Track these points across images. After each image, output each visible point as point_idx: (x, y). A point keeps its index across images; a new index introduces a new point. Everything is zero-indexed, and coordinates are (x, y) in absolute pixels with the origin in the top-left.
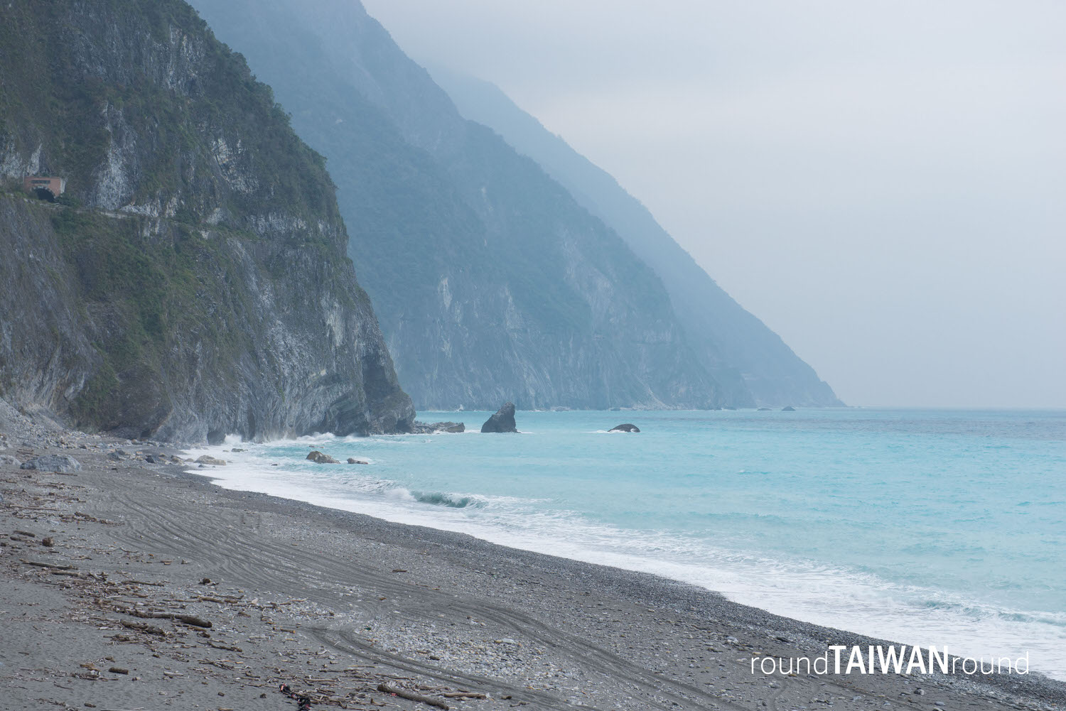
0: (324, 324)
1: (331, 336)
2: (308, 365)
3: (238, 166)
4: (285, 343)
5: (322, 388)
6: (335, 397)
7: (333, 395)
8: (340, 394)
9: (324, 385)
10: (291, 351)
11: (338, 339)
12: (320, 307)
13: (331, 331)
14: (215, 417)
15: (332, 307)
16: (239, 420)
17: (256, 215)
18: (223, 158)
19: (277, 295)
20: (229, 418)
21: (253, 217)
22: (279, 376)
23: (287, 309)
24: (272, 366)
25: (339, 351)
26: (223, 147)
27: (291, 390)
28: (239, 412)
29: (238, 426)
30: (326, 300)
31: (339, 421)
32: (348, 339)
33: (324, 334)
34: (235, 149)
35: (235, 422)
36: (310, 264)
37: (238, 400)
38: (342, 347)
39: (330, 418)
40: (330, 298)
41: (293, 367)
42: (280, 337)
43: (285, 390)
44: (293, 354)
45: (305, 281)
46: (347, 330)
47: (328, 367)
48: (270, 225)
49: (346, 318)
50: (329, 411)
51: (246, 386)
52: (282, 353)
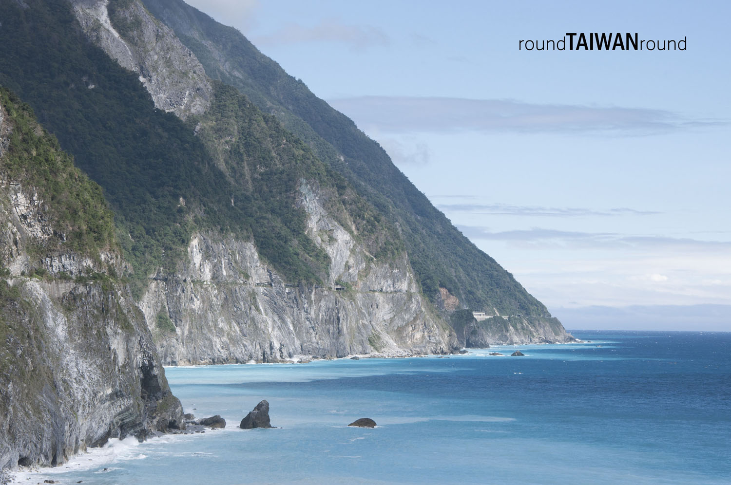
0: (110, 349)
1: (115, 358)
2: (96, 386)
3: (34, 216)
4: (78, 369)
5: (107, 403)
6: (119, 410)
7: (116, 408)
8: (123, 407)
9: (109, 401)
10: (82, 376)
11: (121, 360)
12: (106, 334)
13: (115, 354)
14: (25, 447)
15: (116, 333)
16: (44, 446)
17: (51, 257)
18: (22, 210)
19: (69, 327)
20: (36, 446)
21: (48, 260)
22: (74, 401)
23: (79, 339)
24: (68, 392)
25: (122, 369)
26: (22, 200)
27: (84, 410)
28: (45, 438)
29: (43, 451)
30: (111, 328)
31: (121, 430)
32: (129, 358)
33: (110, 358)
34: (32, 202)
35: (41, 449)
36: (97, 297)
37: (43, 429)
38: (124, 366)
39: (114, 428)
40: (114, 327)
41: (84, 391)
42: (73, 364)
43: (78, 411)
44: (84, 378)
45: (94, 313)
46: (128, 350)
47: (113, 386)
48: (63, 266)
49: (127, 340)
50: (112, 422)
51: (49, 416)
52: (75, 379)
